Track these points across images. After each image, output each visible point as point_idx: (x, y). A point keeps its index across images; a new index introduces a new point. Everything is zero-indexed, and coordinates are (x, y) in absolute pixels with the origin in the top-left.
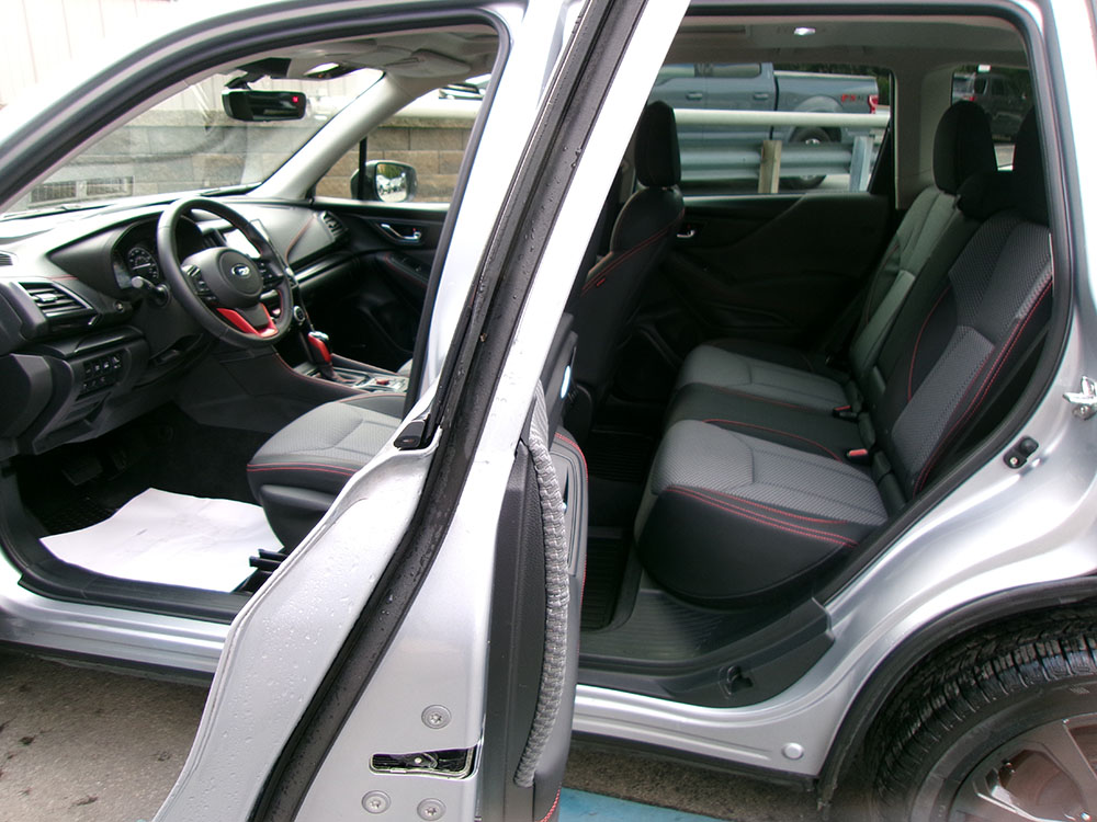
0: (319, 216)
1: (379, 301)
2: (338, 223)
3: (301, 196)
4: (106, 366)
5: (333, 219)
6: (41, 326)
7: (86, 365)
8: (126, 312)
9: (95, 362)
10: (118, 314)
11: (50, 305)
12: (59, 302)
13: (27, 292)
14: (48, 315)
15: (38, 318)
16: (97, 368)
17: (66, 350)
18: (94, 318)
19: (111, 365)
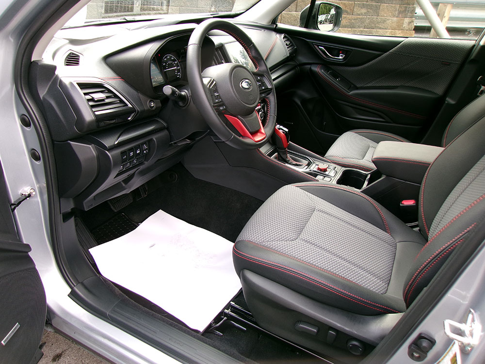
0: (280, 37)
1: (307, 95)
2: (291, 42)
3: (269, 22)
4: (138, 152)
5: (288, 40)
6: (91, 123)
7: (123, 153)
8: (156, 108)
9: (131, 150)
10: (151, 110)
11: (100, 104)
12: (107, 101)
13: (82, 92)
14: (97, 113)
15: (88, 115)
16: (132, 154)
17: (109, 142)
18: (133, 115)
19: (142, 151)
